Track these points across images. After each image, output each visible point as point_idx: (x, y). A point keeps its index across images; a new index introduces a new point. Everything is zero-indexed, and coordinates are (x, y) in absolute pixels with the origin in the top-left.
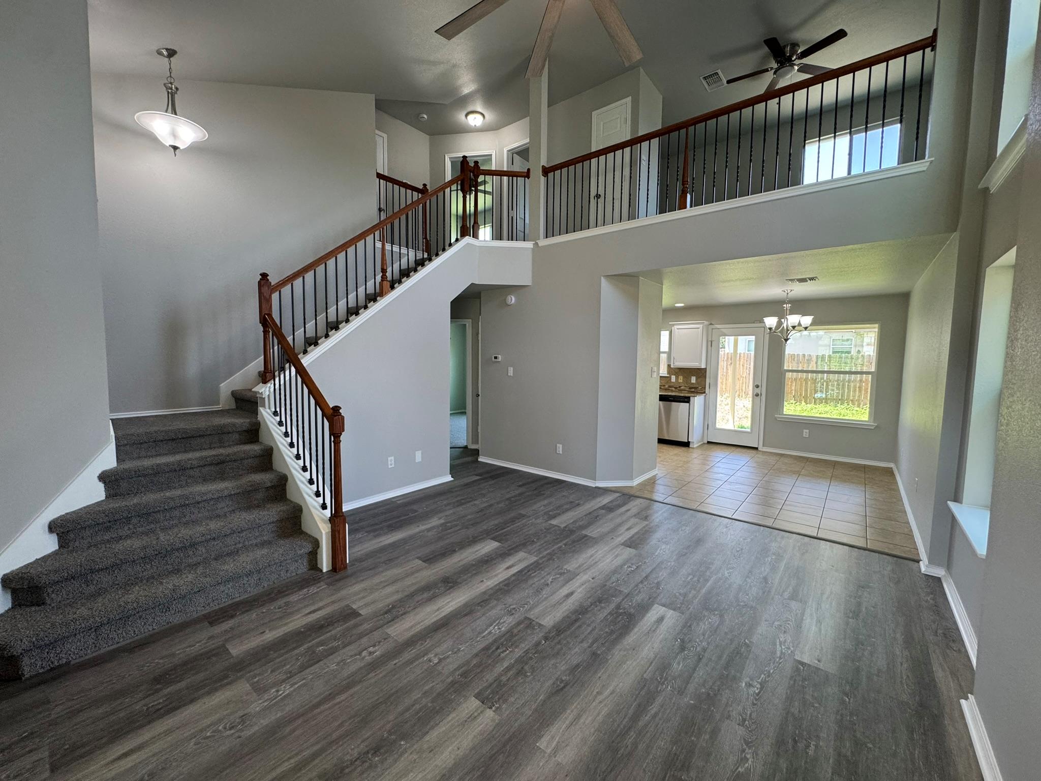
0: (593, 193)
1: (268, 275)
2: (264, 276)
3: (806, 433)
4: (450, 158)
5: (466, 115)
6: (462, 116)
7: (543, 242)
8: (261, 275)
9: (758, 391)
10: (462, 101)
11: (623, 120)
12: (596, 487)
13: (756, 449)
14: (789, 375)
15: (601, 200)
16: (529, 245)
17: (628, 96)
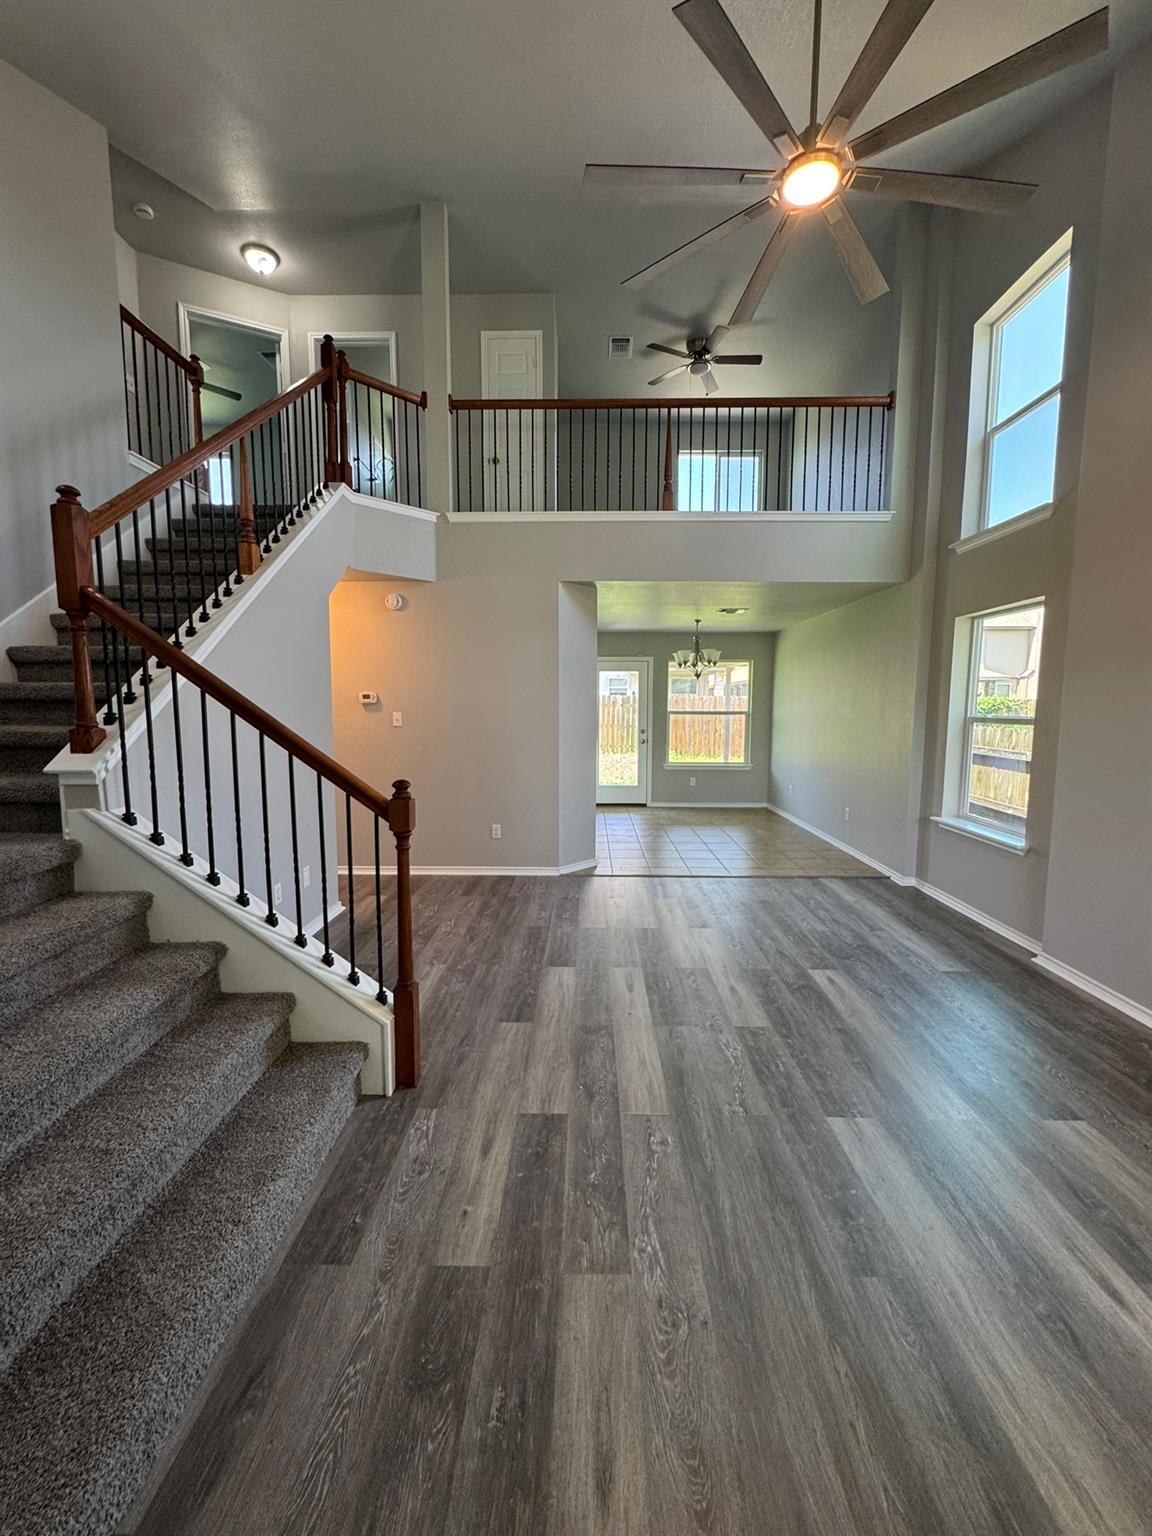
0: (488, 454)
1: (79, 495)
2: (68, 494)
3: (693, 781)
4: (190, 313)
5: (244, 248)
6: (232, 247)
7: (454, 517)
8: (59, 490)
9: (644, 736)
10: (234, 219)
11: (530, 360)
12: (561, 875)
13: (644, 805)
14: (672, 717)
15: (501, 467)
16: (430, 516)
17: (538, 329)
